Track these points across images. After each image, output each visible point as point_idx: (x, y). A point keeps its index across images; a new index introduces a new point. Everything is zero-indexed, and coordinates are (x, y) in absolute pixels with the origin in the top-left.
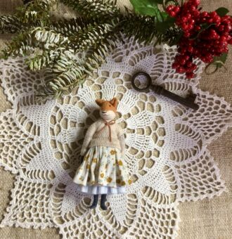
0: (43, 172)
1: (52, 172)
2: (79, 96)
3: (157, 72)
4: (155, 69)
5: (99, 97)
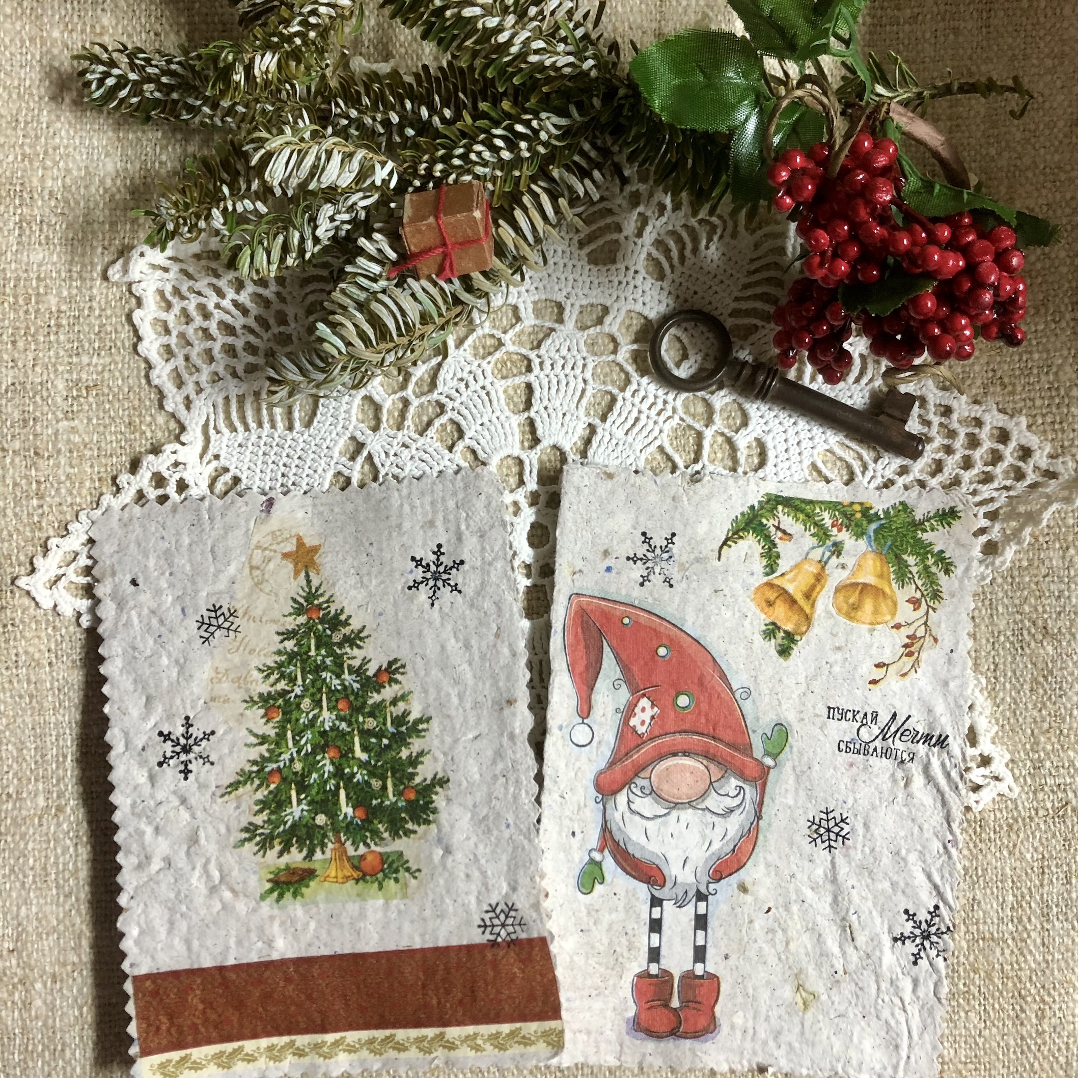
2: (444, 400)
3: (759, 305)
4: (749, 292)
5: (522, 407)
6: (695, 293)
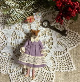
0: (7, 53)
2: (22, 27)
3: (53, 20)
5: (30, 28)
6: (47, 19)
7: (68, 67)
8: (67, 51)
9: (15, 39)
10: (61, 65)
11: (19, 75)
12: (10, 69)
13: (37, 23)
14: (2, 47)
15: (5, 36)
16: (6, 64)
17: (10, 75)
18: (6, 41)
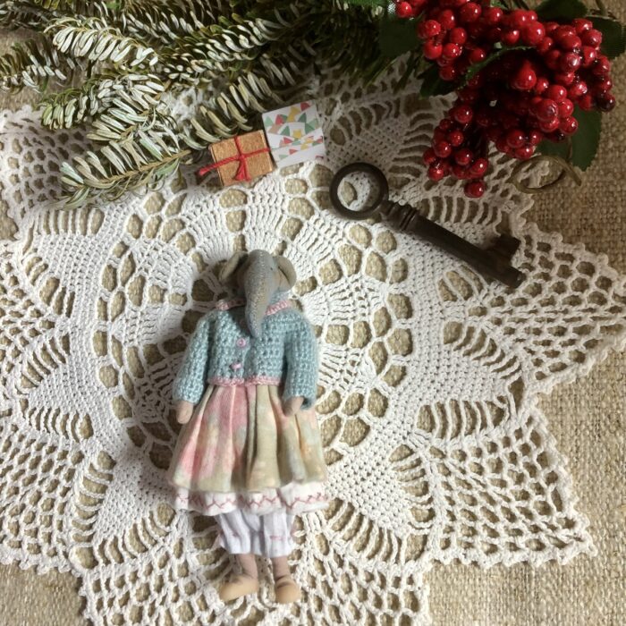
0: (67, 416)
1: (88, 419)
2: (185, 219)
3: (412, 164)
4: (406, 155)
5: (238, 227)
6: (366, 154)
7: (536, 529)
8: (525, 402)
9: (129, 304)
10: (480, 514)
11: (153, 582)
12: (90, 539)
13: (290, 188)
14: (36, 366)
15: (56, 287)
16: (60, 500)
17: (89, 584)
18: (60, 320)
